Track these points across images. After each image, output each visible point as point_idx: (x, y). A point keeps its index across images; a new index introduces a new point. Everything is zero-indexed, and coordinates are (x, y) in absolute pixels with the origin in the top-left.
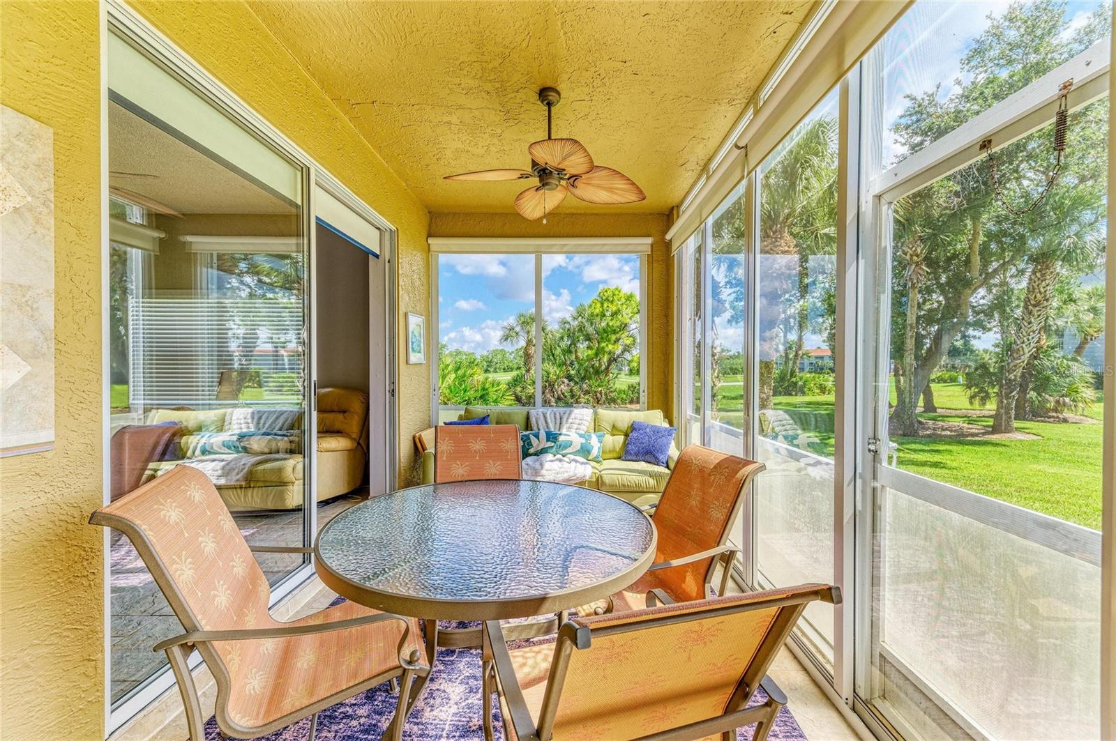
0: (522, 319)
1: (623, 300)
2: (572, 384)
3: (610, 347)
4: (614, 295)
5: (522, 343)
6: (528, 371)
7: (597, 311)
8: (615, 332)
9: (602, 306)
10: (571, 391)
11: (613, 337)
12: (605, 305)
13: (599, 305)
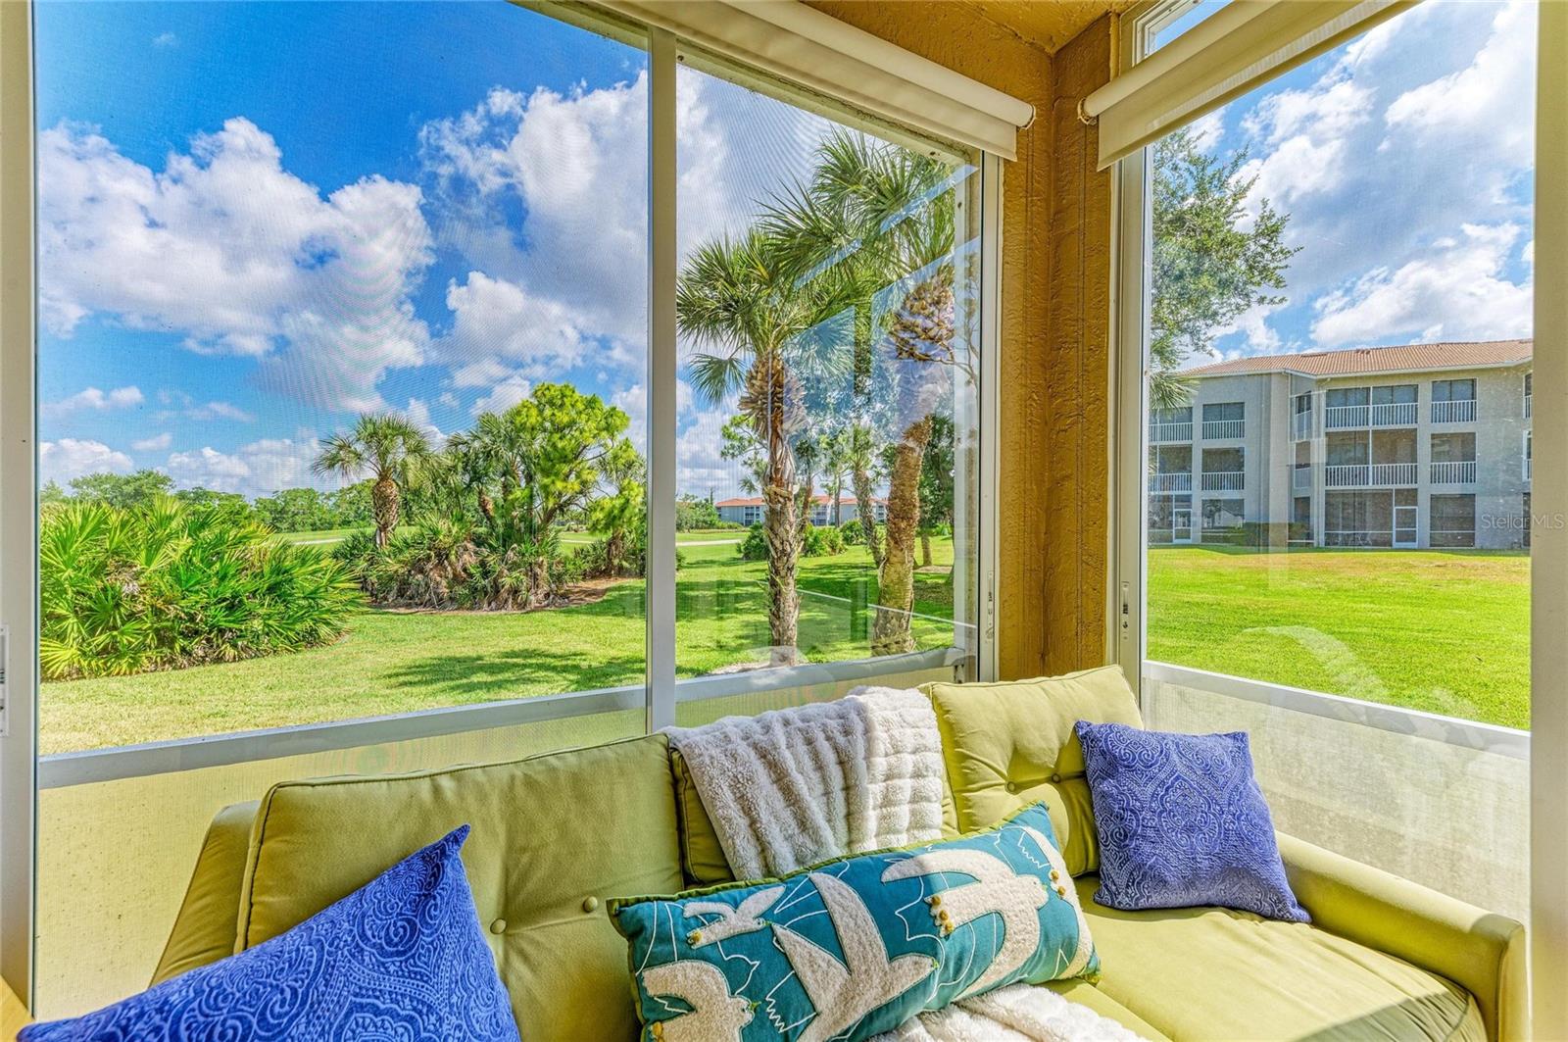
0: (370, 427)
1: (580, 406)
2: (485, 551)
3: (559, 485)
4: (563, 396)
5: (370, 474)
6: (383, 528)
7: (533, 420)
8: (564, 459)
9: (541, 412)
10: (483, 564)
11: (566, 469)
12: (548, 412)
13: (534, 412)
